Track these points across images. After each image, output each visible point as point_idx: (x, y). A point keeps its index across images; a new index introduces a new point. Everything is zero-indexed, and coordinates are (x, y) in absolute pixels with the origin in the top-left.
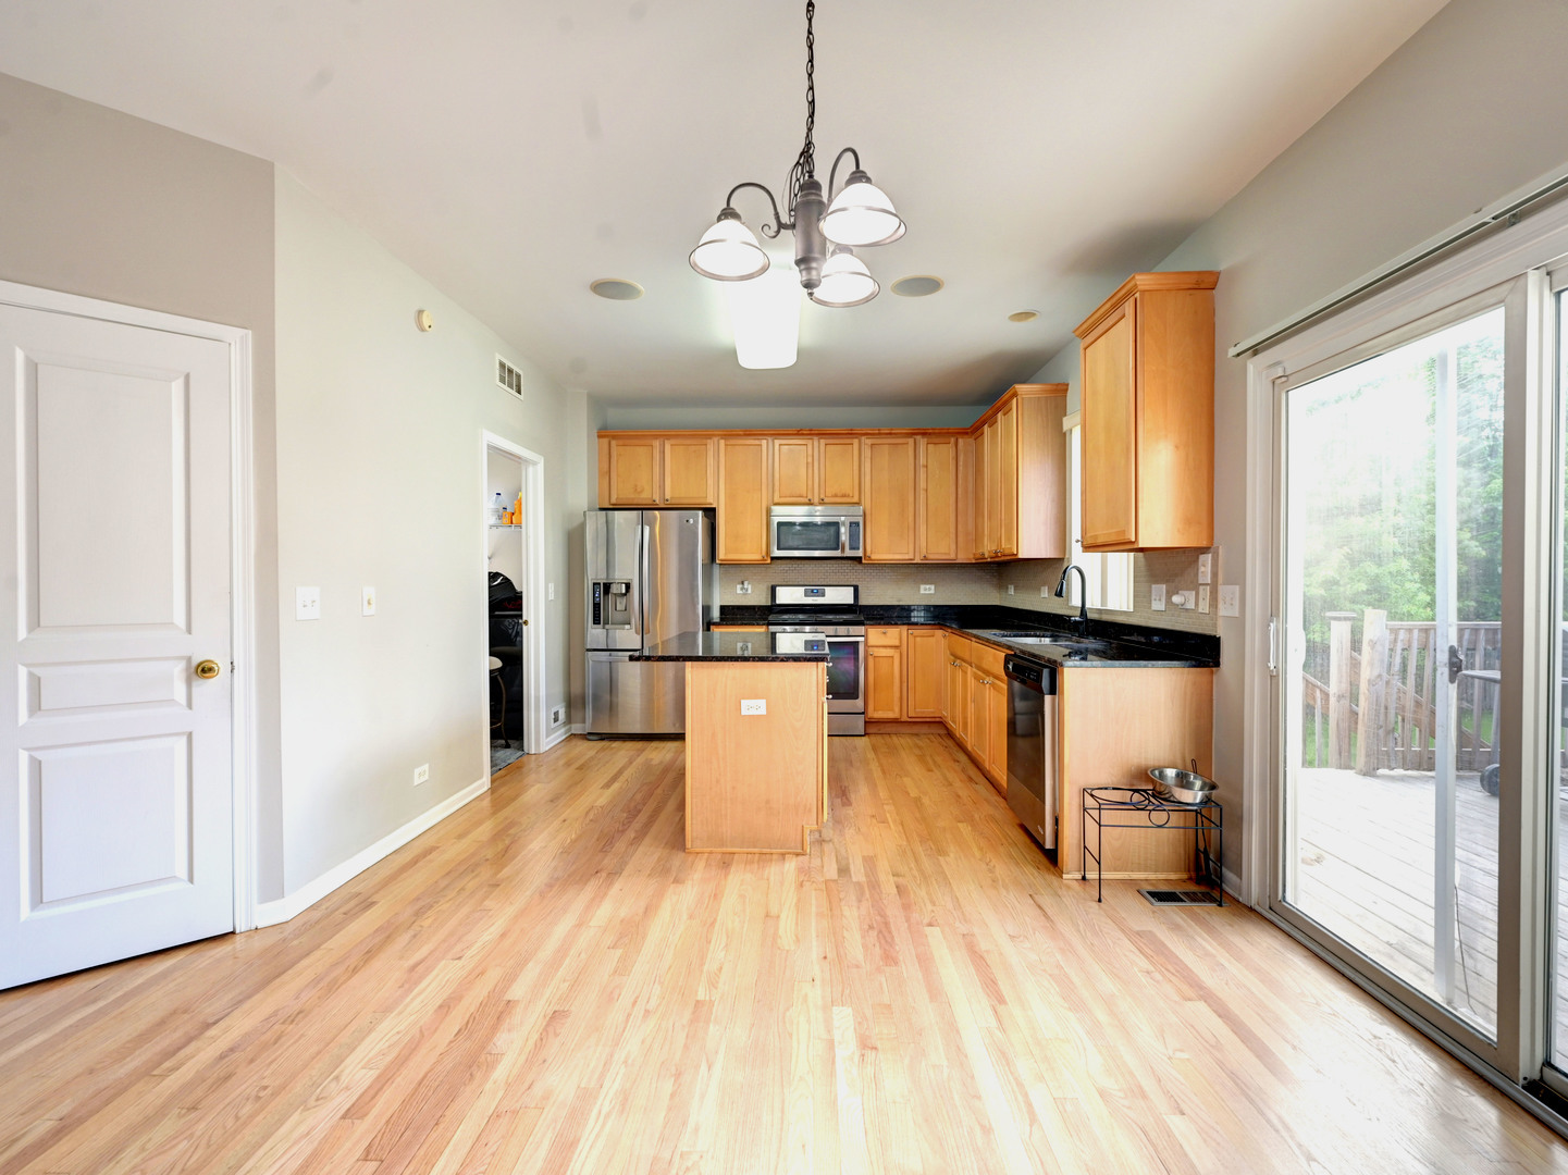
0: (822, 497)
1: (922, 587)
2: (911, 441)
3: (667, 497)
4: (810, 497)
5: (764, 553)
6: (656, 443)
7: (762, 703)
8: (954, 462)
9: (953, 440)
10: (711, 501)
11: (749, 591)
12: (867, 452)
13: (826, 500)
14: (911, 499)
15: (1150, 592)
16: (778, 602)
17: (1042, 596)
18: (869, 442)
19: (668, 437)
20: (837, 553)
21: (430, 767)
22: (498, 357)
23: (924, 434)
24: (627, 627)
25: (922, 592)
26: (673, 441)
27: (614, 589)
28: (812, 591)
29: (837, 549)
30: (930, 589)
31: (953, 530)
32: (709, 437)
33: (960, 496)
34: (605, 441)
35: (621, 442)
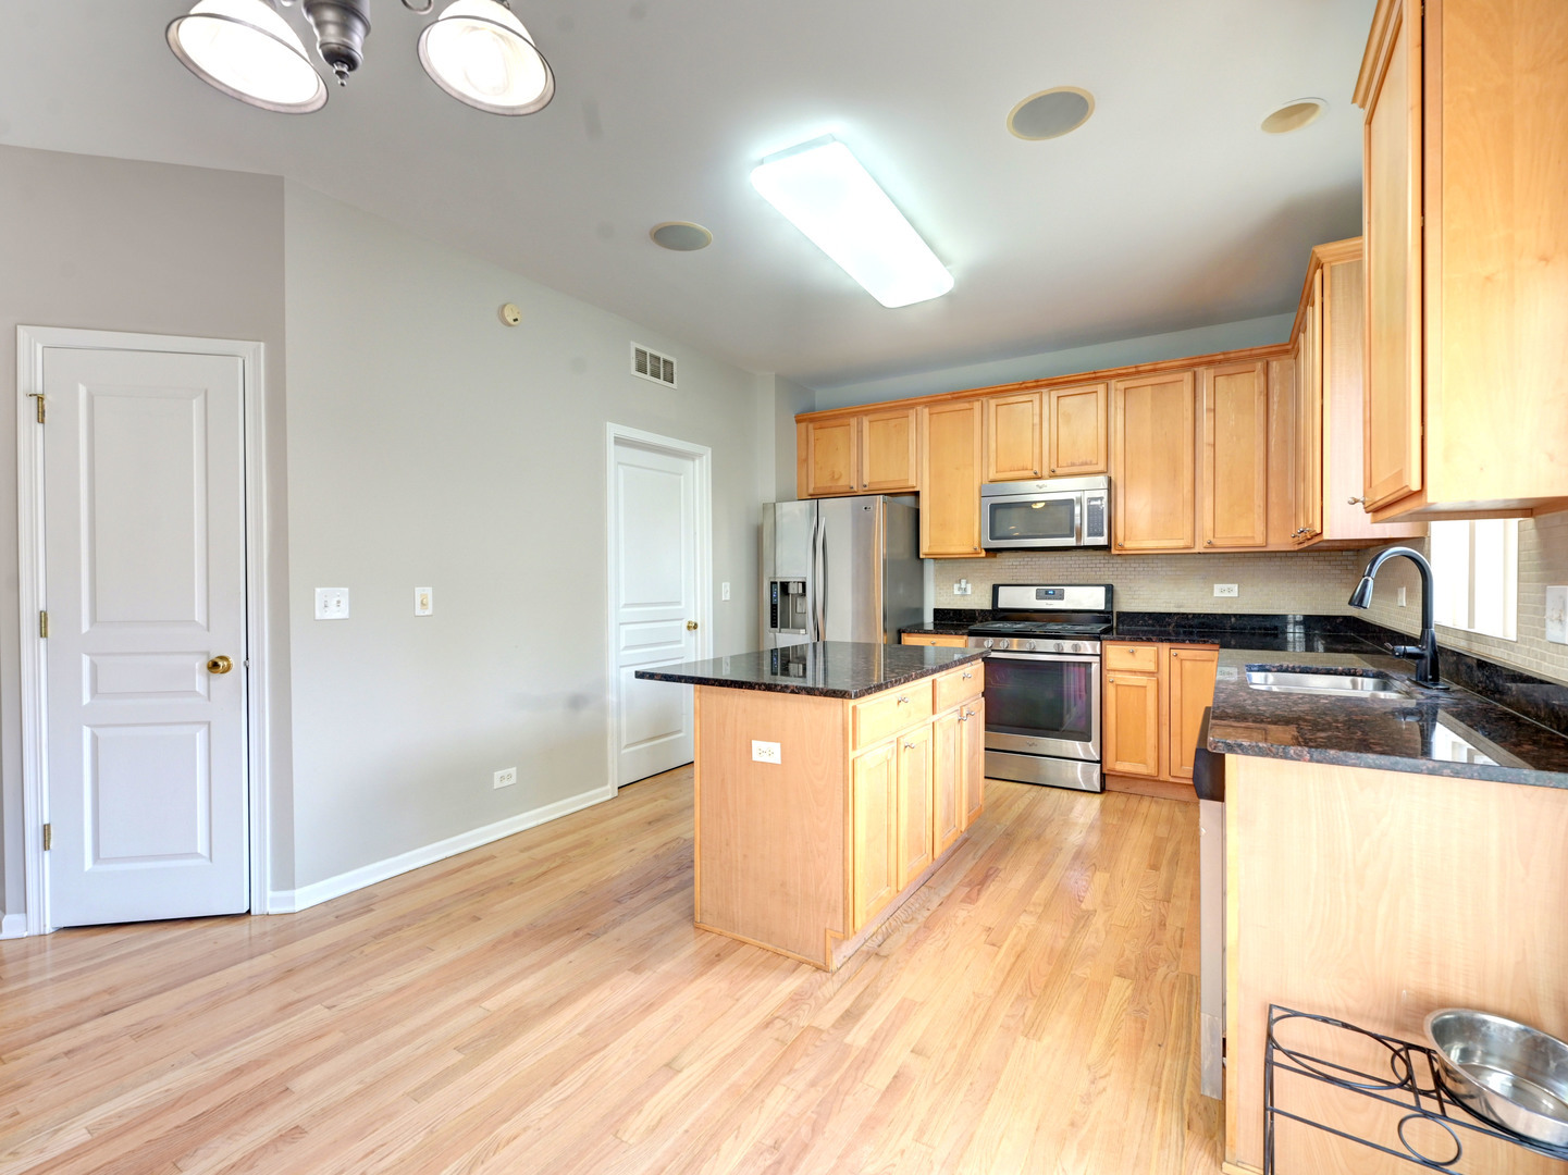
0: (1053, 467)
1: (1217, 587)
2: (1188, 376)
3: (865, 483)
4: (1037, 469)
5: (976, 546)
6: (853, 421)
7: (776, 747)
8: (1263, 398)
9: (1259, 365)
10: (912, 483)
11: (969, 592)
12: (1118, 401)
13: (1058, 471)
14: (1188, 459)
15: (1543, 601)
16: (1000, 606)
17: (1400, 604)
18: (1121, 386)
19: (866, 413)
20: (1071, 542)
21: (517, 770)
22: (634, 345)
23: (1210, 363)
24: (803, 631)
25: (1217, 593)
26: (872, 417)
27: (793, 589)
28: (1047, 593)
29: (1071, 536)
30: (1230, 591)
31: (1259, 501)
32: (912, 406)
33: (1272, 449)
34: (803, 425)
35: (818, 424)
